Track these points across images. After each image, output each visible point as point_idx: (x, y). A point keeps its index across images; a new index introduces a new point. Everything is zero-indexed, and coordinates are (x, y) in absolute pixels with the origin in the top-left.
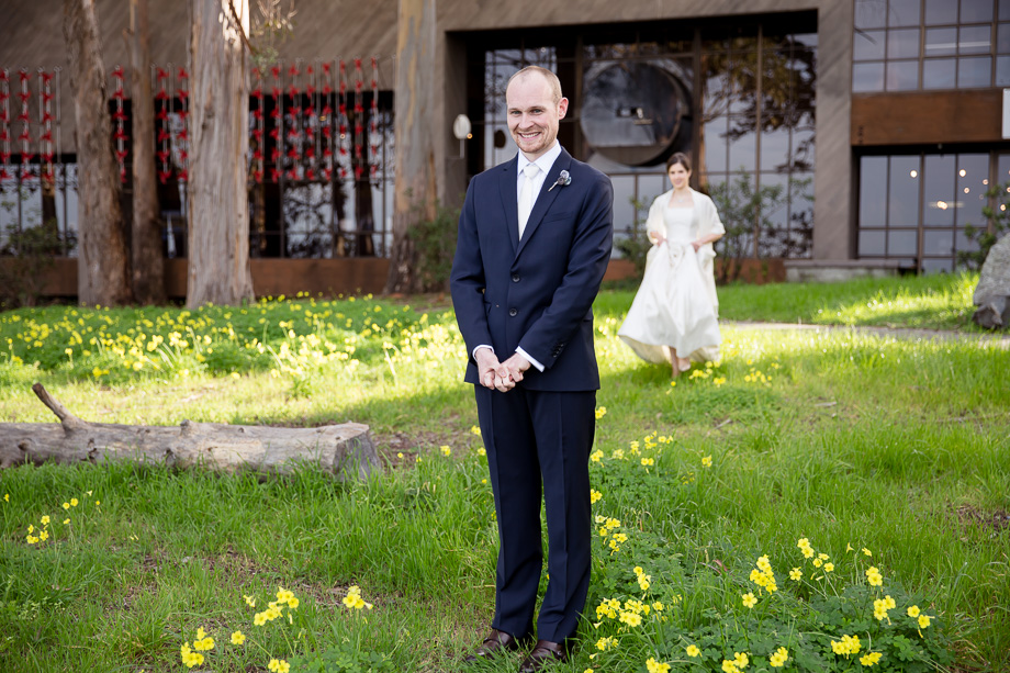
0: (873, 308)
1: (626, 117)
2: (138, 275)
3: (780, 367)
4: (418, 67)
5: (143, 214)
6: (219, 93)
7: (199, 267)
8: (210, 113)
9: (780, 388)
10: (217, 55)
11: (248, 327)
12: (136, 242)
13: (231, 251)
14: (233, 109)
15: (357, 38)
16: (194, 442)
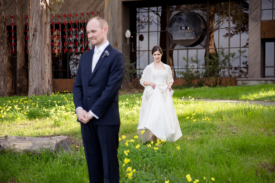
0: (260, 95)
1: (184, 30)
2: (18, 85)
3: (219, 115)
4: (111, 14)
5: (20, 64)
6: (39, 24)
7: (32, 83)
8: (35, 30)
9: (217, 122)
10: (38, 11)
11: (45, 103)
12: (18, 74)
13: (43, 77)
14: (43, 29)
15: (92, 4)
16: (9, 143)
